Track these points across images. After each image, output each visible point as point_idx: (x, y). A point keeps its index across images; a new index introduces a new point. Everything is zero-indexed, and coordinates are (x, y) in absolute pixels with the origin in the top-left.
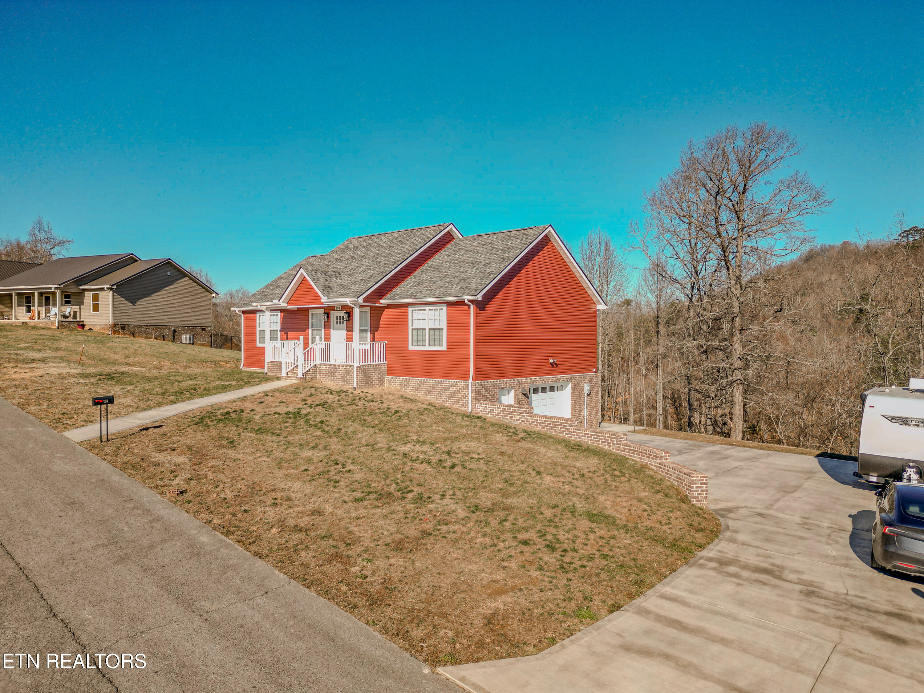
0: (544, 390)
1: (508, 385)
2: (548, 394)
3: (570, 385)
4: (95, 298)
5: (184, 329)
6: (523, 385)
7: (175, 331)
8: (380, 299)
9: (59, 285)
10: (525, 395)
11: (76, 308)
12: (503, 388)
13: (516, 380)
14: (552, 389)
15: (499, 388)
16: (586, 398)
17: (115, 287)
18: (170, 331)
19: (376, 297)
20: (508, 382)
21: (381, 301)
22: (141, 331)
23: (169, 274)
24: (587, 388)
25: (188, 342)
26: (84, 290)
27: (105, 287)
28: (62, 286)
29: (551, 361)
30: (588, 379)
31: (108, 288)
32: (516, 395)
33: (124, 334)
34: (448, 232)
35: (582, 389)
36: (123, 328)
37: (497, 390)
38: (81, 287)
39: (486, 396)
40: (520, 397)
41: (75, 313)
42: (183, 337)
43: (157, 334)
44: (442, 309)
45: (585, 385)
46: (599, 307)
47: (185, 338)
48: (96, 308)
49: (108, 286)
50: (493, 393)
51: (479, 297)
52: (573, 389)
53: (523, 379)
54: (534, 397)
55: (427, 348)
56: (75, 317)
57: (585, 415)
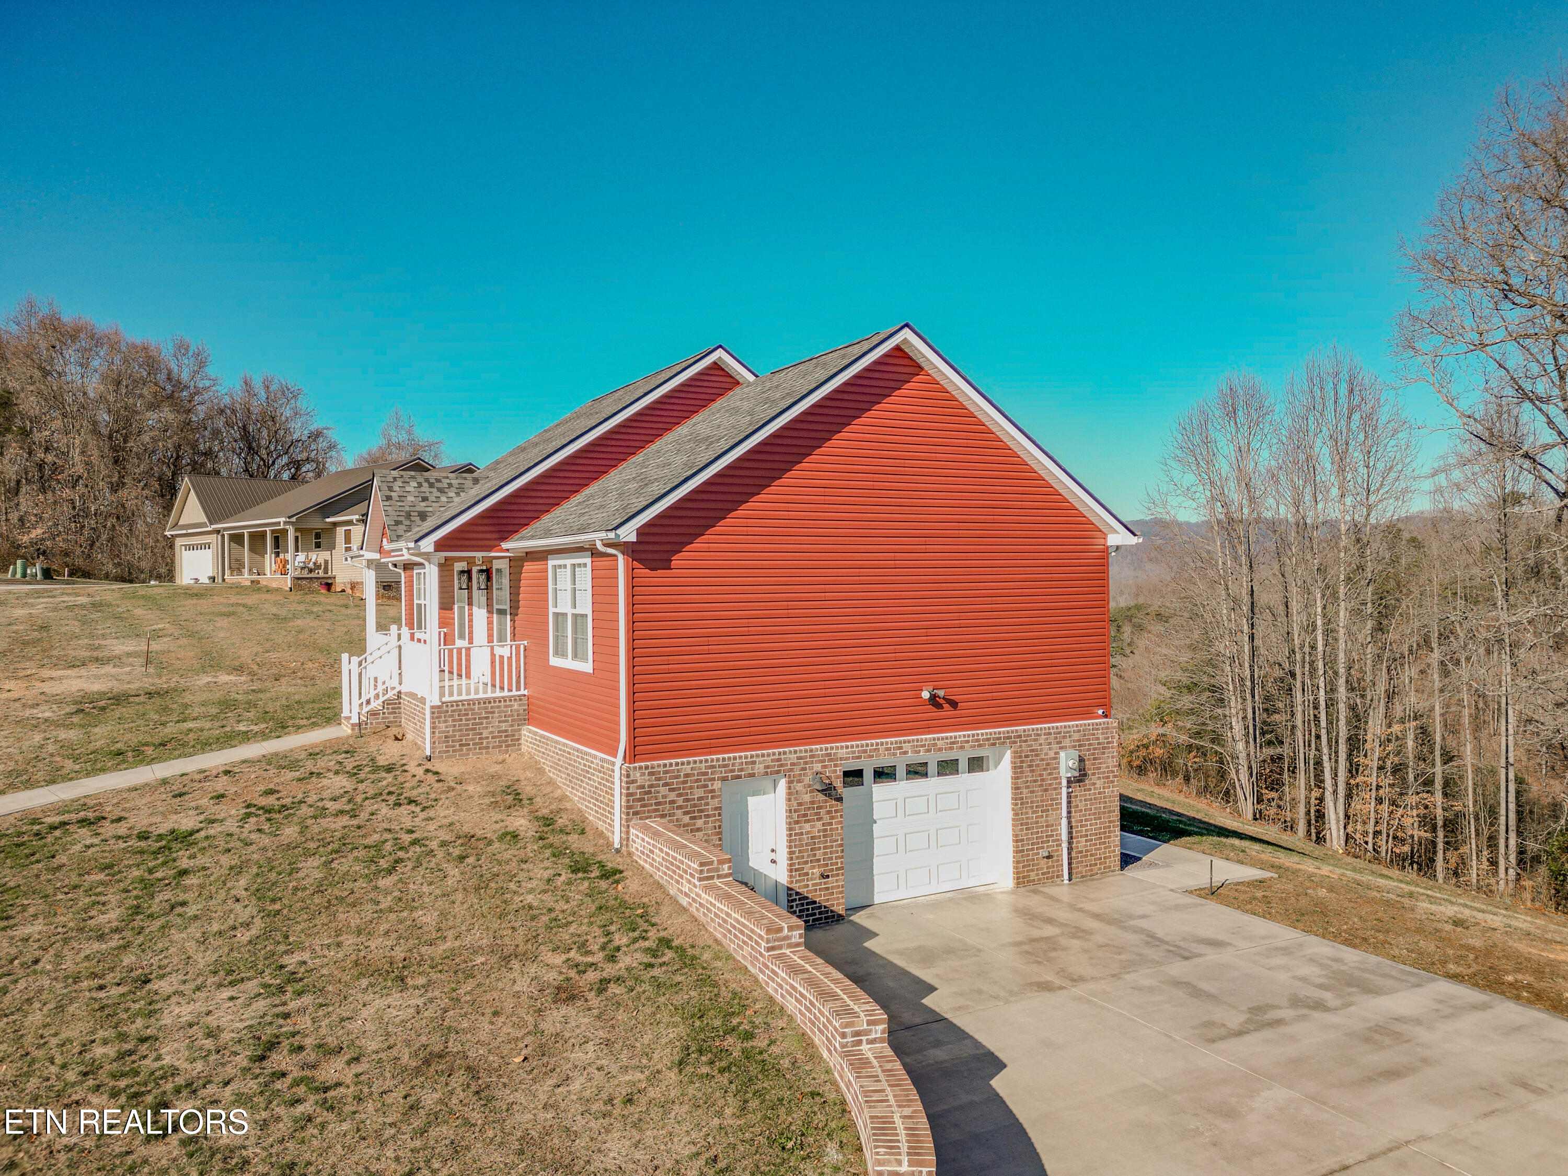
0: (917, 771)
1: (759, 768)
2: (933, 784)
3: (1008, 756)
4: (347, 537)
6: (818, 767)
8: (504, 539)
9: (289, 517)
10: (828, 790)
11: (327, 555)
12: (739, 777)
13: (791, 754)
14: (948, 767)
15: (724, 779)
16: (1064, 791)
19: (496, 536)
20: (764, 756)
21: (505, 545)
24: (1067, 764)
26: (335, 524)
27: (355, 518)
28: (294, 519)
29: (926, 695)
30: (1076, 736)
31: (358, 521)
32: (791, 795)
34: (717, 365)
35: (1052, 766)
37: (717, 785)
38: (328, 520)
39: (673, 802)
40: (807, 798)
41: (326, 562)
44: (585, 565)
45: (1062, 754)
46: (1113, 540)
48: (347, 554)
49: (357, 517)
50: (699, 793)
51: (629, 533)
52: (1017, 770)
53: (818, 748)
54: (881, 791)
55: (569, 663)
56: (326, 571)
57: (1064, 837)
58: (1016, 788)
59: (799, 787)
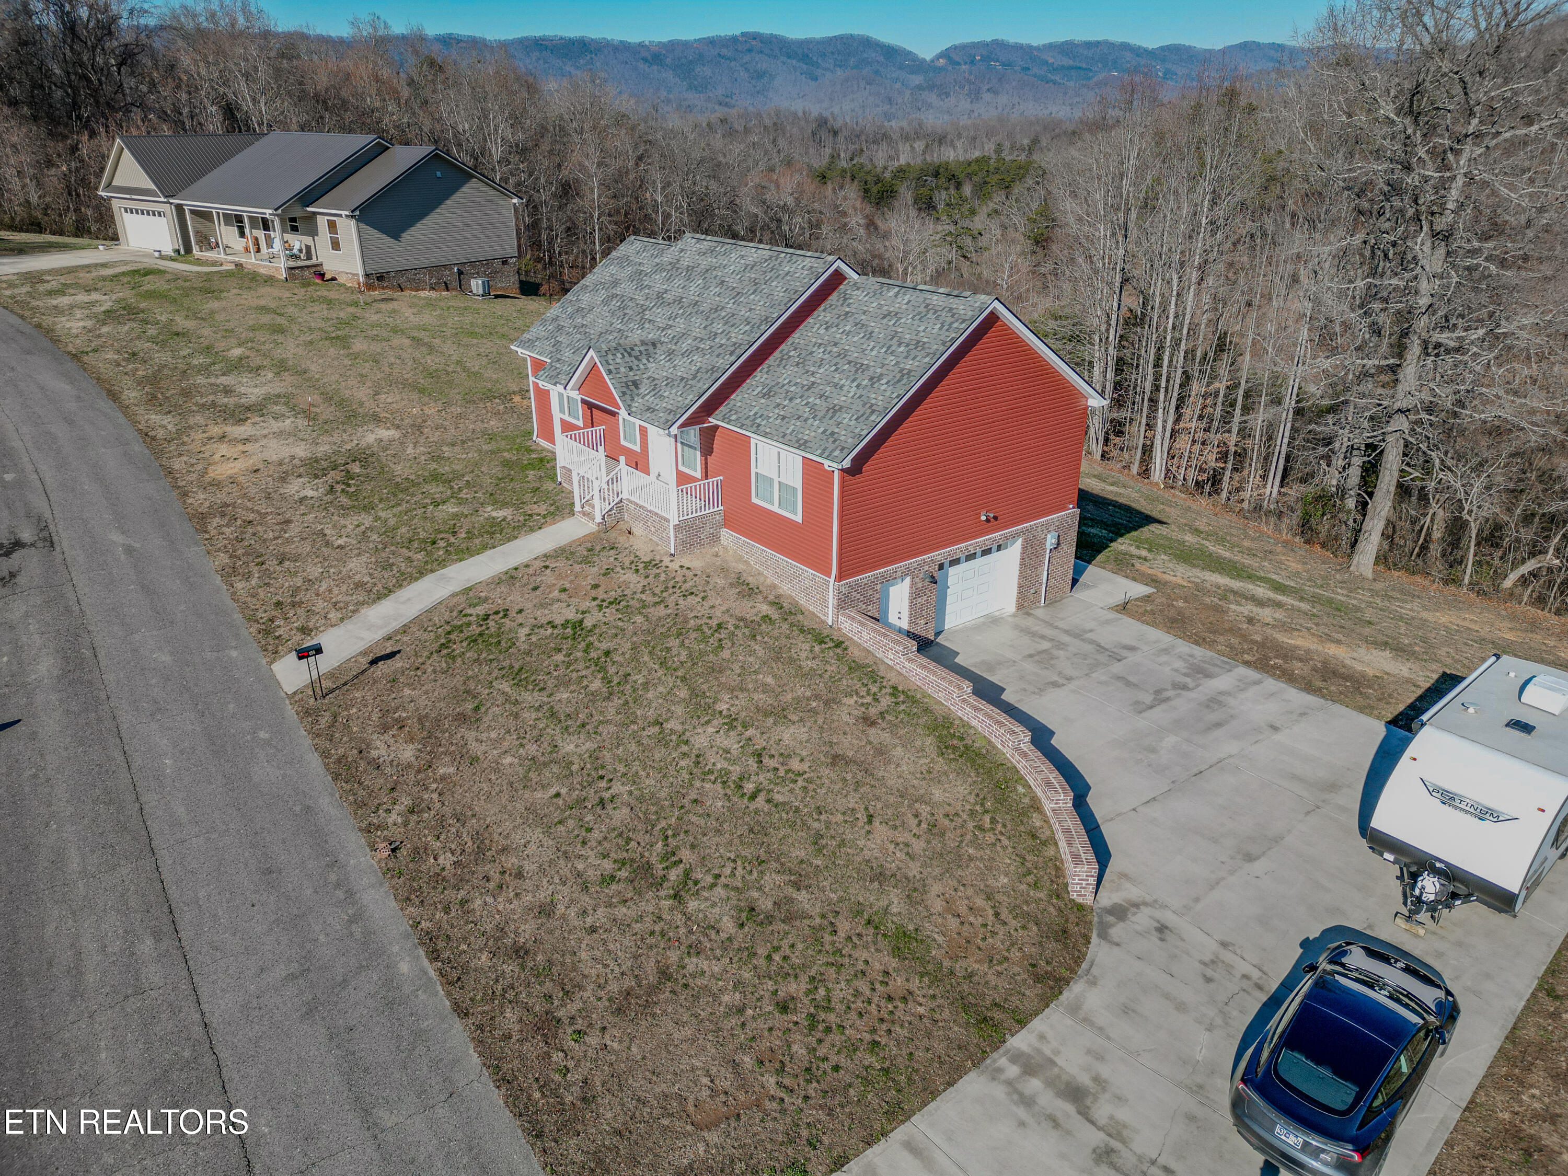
0: (971, 557)
1: (898, 573)
2: (979, 561)
3: (1020, 542)
4: (332, 226)
5: (474, 267)
7: (460, 273)
8: (709, 415)
9: (276, 210)
11: (308, 240)
12: (889, 580)
13: (914, 562)
14: (986, 552)
15: (882, 582)
16: (1048, 556)
17: (357, 213)
18: (452, 274)
19: (703, 414)
20: (901, 566)
21: (710, 421)
22: (409, 280)
23: (439, 174)
24: (1050, 540)
25: (481, 292)
26: (315, 214)
27: (344, 213)
28: (279, 211)
29: (983, 518)
30: (1057, 523)
31: (347, 215)
32: (913, 584)
33: (383, 288)
34: (836, 270)
35: (1043, 543)
36: (380, 278)
37: (879, 586)
38: (308, 209)
39: (858, 599)
40: (920, 584)
41: (308, 248)
42: (473, 282)
43: (434, 281)
45: (1049, 535)
46: (1090, 402)
47: (476, 285)
48: (336, 245)
49: (347, 212)
50: (871, 592)
51: (848, 462)
52: (1024, 548)
53: (927, 556)
54: (953, 571)
55: (775, 508)
56: (309, 257)
57: (1044, 581)
58: (1023, 559)
59: (917, 580)
